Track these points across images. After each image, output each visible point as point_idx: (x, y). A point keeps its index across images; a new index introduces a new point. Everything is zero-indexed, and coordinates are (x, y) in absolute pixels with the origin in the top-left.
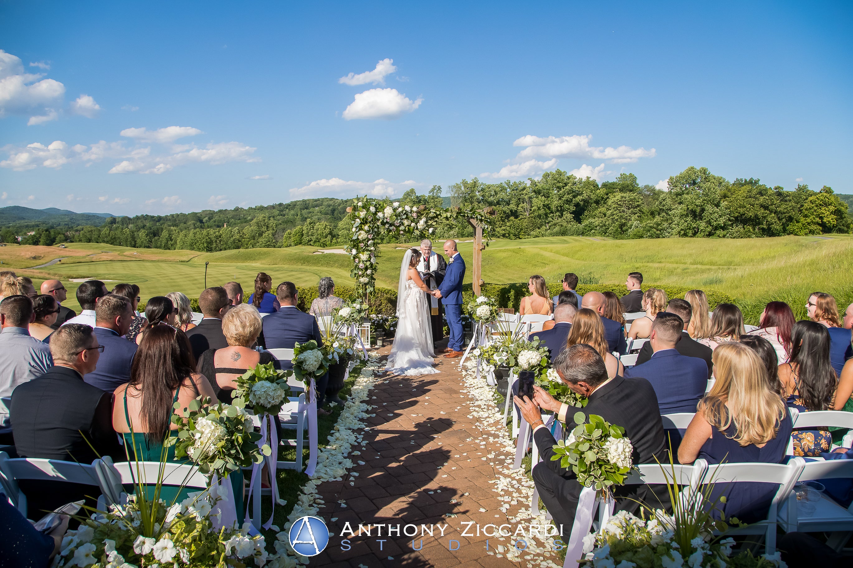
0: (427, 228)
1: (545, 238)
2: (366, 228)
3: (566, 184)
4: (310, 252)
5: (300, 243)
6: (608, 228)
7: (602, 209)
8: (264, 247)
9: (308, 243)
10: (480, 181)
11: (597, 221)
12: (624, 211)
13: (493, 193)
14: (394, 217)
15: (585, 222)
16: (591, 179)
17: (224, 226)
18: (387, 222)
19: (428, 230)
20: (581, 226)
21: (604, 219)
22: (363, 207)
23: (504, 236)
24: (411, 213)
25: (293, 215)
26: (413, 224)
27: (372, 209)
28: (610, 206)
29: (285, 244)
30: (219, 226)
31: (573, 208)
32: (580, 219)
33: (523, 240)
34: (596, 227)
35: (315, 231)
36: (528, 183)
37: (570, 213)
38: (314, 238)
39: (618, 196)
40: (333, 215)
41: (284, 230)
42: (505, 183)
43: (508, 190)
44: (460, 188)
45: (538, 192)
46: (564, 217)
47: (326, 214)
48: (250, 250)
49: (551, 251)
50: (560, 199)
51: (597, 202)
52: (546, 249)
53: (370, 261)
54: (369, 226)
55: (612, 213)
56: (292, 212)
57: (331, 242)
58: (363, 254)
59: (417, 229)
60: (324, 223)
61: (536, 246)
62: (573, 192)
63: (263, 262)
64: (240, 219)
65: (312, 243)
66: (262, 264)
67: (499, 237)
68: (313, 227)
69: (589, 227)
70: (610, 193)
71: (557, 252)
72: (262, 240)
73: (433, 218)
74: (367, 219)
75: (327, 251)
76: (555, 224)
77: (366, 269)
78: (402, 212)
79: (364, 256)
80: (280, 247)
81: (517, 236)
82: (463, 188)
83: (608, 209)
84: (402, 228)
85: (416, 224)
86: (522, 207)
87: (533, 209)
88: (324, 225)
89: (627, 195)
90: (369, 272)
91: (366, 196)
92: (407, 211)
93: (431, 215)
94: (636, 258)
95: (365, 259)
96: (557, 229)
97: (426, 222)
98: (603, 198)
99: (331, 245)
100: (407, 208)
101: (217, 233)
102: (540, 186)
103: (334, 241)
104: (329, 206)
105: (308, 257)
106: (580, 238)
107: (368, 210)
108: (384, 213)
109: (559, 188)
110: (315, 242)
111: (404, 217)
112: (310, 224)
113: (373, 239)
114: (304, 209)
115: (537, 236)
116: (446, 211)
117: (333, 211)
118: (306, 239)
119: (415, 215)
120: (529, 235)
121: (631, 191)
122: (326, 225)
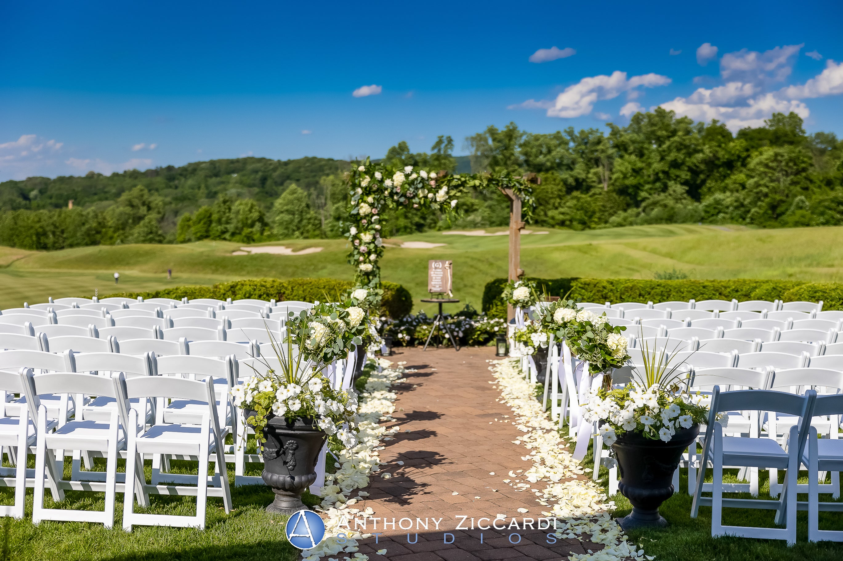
0: (448, 200)
1: (635, 227)
2: (370, 199)
3: (674, 133)
4: (227, 251)
5: (207, 237)
6: (749, 211)
7: (740, 177)
8: (144, 242)
9: (221, 236)
10: (521, 129)
11: (727, 198)
12: (778, 180)
13: (544, 150)
14: (407, 186)
15: (708, 200)
16: (718, 124)
17: (67, 205)
18: (397, 193)
19: (450, 203)
20: (701, 206)
21: (741, 195)
22: (366, 173)
23: (562, 224)
24: (428, 180)
25: (192, 187)
26: (430, 195)
27: (378, 175)
28: (753, 170)
29: (181, 238)
30: (57, 206)
31: (685, 175)
32: (700, 194)
33: (598, 232)
34: (727, 207)
35: (232, 216)
36: (607, 133)
37: (682, 184)
38: (231, 227)
39: (768, 152)
40: (263, 187)
41: (176, 213)
42: (565, 131)
43: (572, 144)
44: (486, 140)
45: (622, 147)
46: (670, 191)
47: (250, 186)
48: (119, 247)
49: (644, 249)
50: (662, 159)
51: (730, 165)
52: (635, 246)
53: (373, 242)
54: (374, 198)
55: (756, 182)
56: (190, 182)
57: (262, 234)
58: (365, 234)
59: (436, 201)
60: (248, 201)
61: (619, 241)
62: (686, 147)
63: (145, 267)
64: (95, 194)
65: (227, 236)
66: (142, 271)
67: (553, 226)
68: (230, 209)
69: (715, 208)
70: (753, 147)
71: (654, 252)
72: (138, 230)
73: (456, 187)
74: (371, 188)
75: (256, 250)
76: (655, 204)
77: (369, 253)
78: (416, 179)
79: (367, 237)
80: (171, 242)
81: (585, 225)
82: (490, 142)
83: (750, 177)
84: (416, 200)
85: (435, 194)
86: (595, 174)
87: (614, 177)
88: (249, 205)
89: (785, 150)
90: (373, 257)
91: (369, 157)
92: (423, 179)
93: (454, 183)
94: (791, 258)
95: (368, 241)
96: (656, 211)
97: (447, 193)
98: (739, 157)
99: (260, 240)
100: (423, 174)
101: (55, 218)
102: (626, 137)
103: (266, 233)
104: (256, 172)
105: (224, 259)
106: (699, 227)
107: (372, 176)
108: (393, 180)
109: (660, 141)
110: (233, 234)
111: (420, 186)
112: (225, 202)
113: (378, 214)
114: (211, 177)
115: (620, 225)
116: (474, 178)
117: (264, 180)
118: (216, 228)
119: (433, 183)
120: (606, 222)
121: (791, 143)
122: (252, 207)
